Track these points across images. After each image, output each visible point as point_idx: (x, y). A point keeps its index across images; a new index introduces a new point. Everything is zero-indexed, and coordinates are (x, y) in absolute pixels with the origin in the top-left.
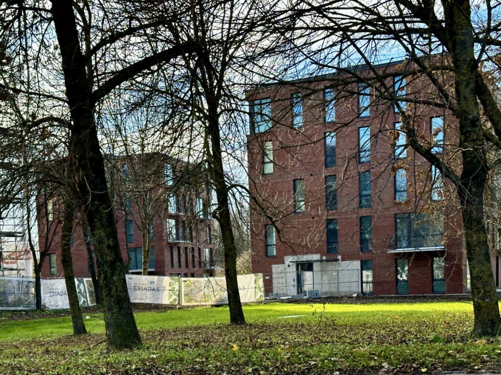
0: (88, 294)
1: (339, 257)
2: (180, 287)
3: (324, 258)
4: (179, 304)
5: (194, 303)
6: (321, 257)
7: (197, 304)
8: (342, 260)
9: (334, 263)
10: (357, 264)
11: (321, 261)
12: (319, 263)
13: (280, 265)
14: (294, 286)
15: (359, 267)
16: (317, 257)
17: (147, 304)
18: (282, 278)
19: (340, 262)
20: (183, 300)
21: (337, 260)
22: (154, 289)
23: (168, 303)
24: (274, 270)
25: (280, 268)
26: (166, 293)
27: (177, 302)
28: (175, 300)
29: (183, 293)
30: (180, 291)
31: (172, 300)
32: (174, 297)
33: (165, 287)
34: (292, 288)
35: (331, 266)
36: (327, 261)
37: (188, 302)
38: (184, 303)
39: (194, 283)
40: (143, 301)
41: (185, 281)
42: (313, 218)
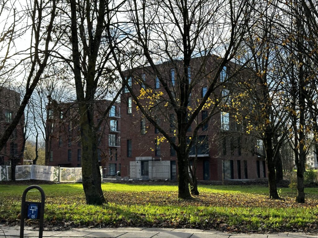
0: (8, 174)
1: (161, 159)
2: (59, 172)
3: (154, 159)
4: (58, 181)
5: (66, 181)
6: (152, 158)
7: (67, 181)
8: (162, 160)
9: (158, 161)
10: (168, 163)
11: (152, 160)
12: (151, 161)
13: (134, 162)
14: (139, 173)
15: (170, 165)
16: (150, 158)
17: (43, 181)
18: (134, 169)
19: (161, 161)
20: (61, 179)
21: (159, 160)
22: (46, 173)
23: (53, 180)
24: (131, 164)
25: (133, 164)
26: (52, 175)
27: (57, 180)
28: (56, 179)
29: (61, 175)
30: (59, 174)
31: (55, 179)
32: (56, 177)
33: (51, 172)
34: (138, 174)
35: (157, 163)
36: (155, 160)
37: (63, 180)
38: (61, 181)
39: (67, 170)
40: (40, 179)
41: (62, 169)
42: (149, 137)
